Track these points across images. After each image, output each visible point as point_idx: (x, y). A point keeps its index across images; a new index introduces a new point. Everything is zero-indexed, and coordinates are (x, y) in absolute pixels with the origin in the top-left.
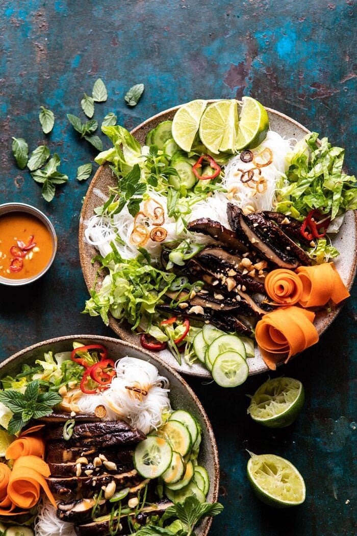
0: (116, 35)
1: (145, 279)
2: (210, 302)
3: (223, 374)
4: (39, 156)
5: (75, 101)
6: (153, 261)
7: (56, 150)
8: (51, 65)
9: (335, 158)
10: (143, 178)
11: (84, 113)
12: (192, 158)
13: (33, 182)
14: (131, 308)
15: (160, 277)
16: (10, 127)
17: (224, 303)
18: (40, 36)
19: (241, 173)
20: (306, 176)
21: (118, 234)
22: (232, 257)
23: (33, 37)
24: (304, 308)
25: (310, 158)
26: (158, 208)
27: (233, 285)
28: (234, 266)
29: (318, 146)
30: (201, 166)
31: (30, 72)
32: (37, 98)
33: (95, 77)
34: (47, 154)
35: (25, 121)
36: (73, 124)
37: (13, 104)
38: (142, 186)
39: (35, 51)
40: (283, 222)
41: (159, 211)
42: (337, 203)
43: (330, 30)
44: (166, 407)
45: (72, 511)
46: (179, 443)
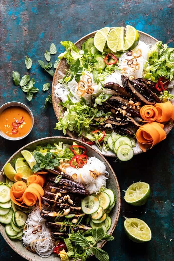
0: (60, 23)
1: (84, 112)
2: (115, 121)
3: (122, 155)
4: (25, 79)
5: (41, 53)
6: (87, 103)
7: (33, 77)
8: (30, 37)
9: (171, 53)
10: (81, 65)
11: (46, 59)
12: (104, 55)
13: (22, 92)
14: (78, 125)
15: (91, 111)
16: (11, 66)
17: (121, 122)
18: (25, 24)
19: (127, 61)
20: (158, 61)
21: (70, 92)
22: (125, 100)
23: (22, 24)
24: (159, 123)
25: (159, 53)
26: (89, 78)
27: (125, 113)
28: (125, 104)
29: (163, 47)
30: (108, 58)
31: (20, 40)
32: (24, 52)
33: (51, 43)
34: (28, 79)
35: (19, 63)
36: (41, 65)
37: (12, 55)
38: (81, 68)
39: (22, 31)
40: (147, 83)
41: (90, 80)
42: (172, 73)
43: (160, 19)
44: (103, 185)
45: (47, 215)
46: (104, 203)
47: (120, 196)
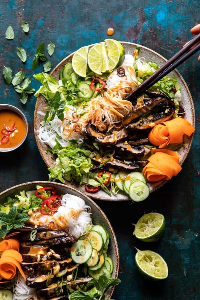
0: (64, 8)
3: (135, 195)
4: (18, 77)
7: (28, 74)
10: (63, 97)
12: (87, 80)
13: (15, 92)
16: (2, 60)
18: (20, 8)
21: (57, 134)
23: (16, 8)
26: (73, 113)
32: (18, 43)
34: (23, 76)
35: (10, 57)
37: (4, 47)
38: (63, 102)
39: (17, 16)
43: (187, 7)
44: (89, 223)
45: (35, 282)
46: (97, 244)
47: (112, 228)
